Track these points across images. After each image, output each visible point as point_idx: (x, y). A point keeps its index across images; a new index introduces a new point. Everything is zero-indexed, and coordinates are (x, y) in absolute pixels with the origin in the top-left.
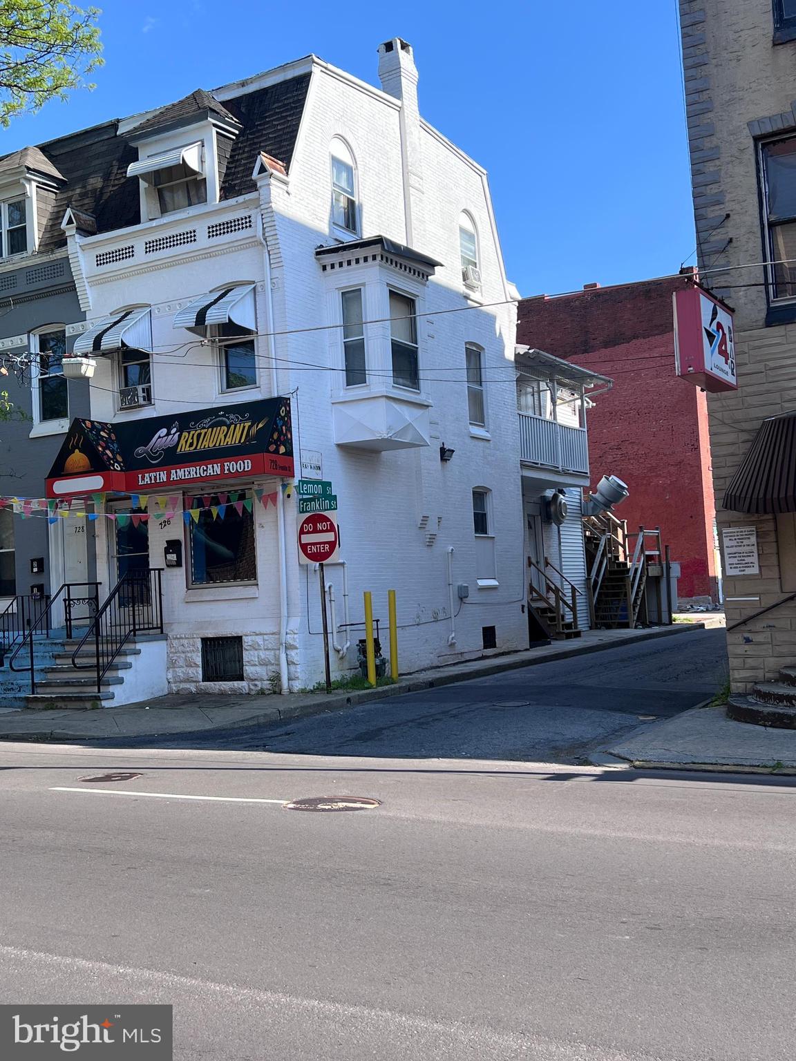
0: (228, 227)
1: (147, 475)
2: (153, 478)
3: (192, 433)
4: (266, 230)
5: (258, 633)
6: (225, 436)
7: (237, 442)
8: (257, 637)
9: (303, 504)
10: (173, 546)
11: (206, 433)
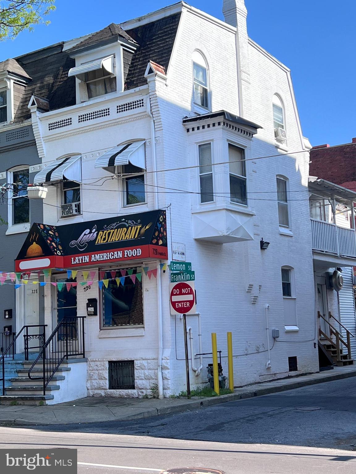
0: (129, 106)
1: (77, 258)
2: (80, 260)
3: (105, 232)
4: (152, 108)
5: (144, 358)
6: (125, 234)
7: (133, 238)
8: (143, 361)
9: (173, 276)
10: (92, 302)
11: (113, 232)
